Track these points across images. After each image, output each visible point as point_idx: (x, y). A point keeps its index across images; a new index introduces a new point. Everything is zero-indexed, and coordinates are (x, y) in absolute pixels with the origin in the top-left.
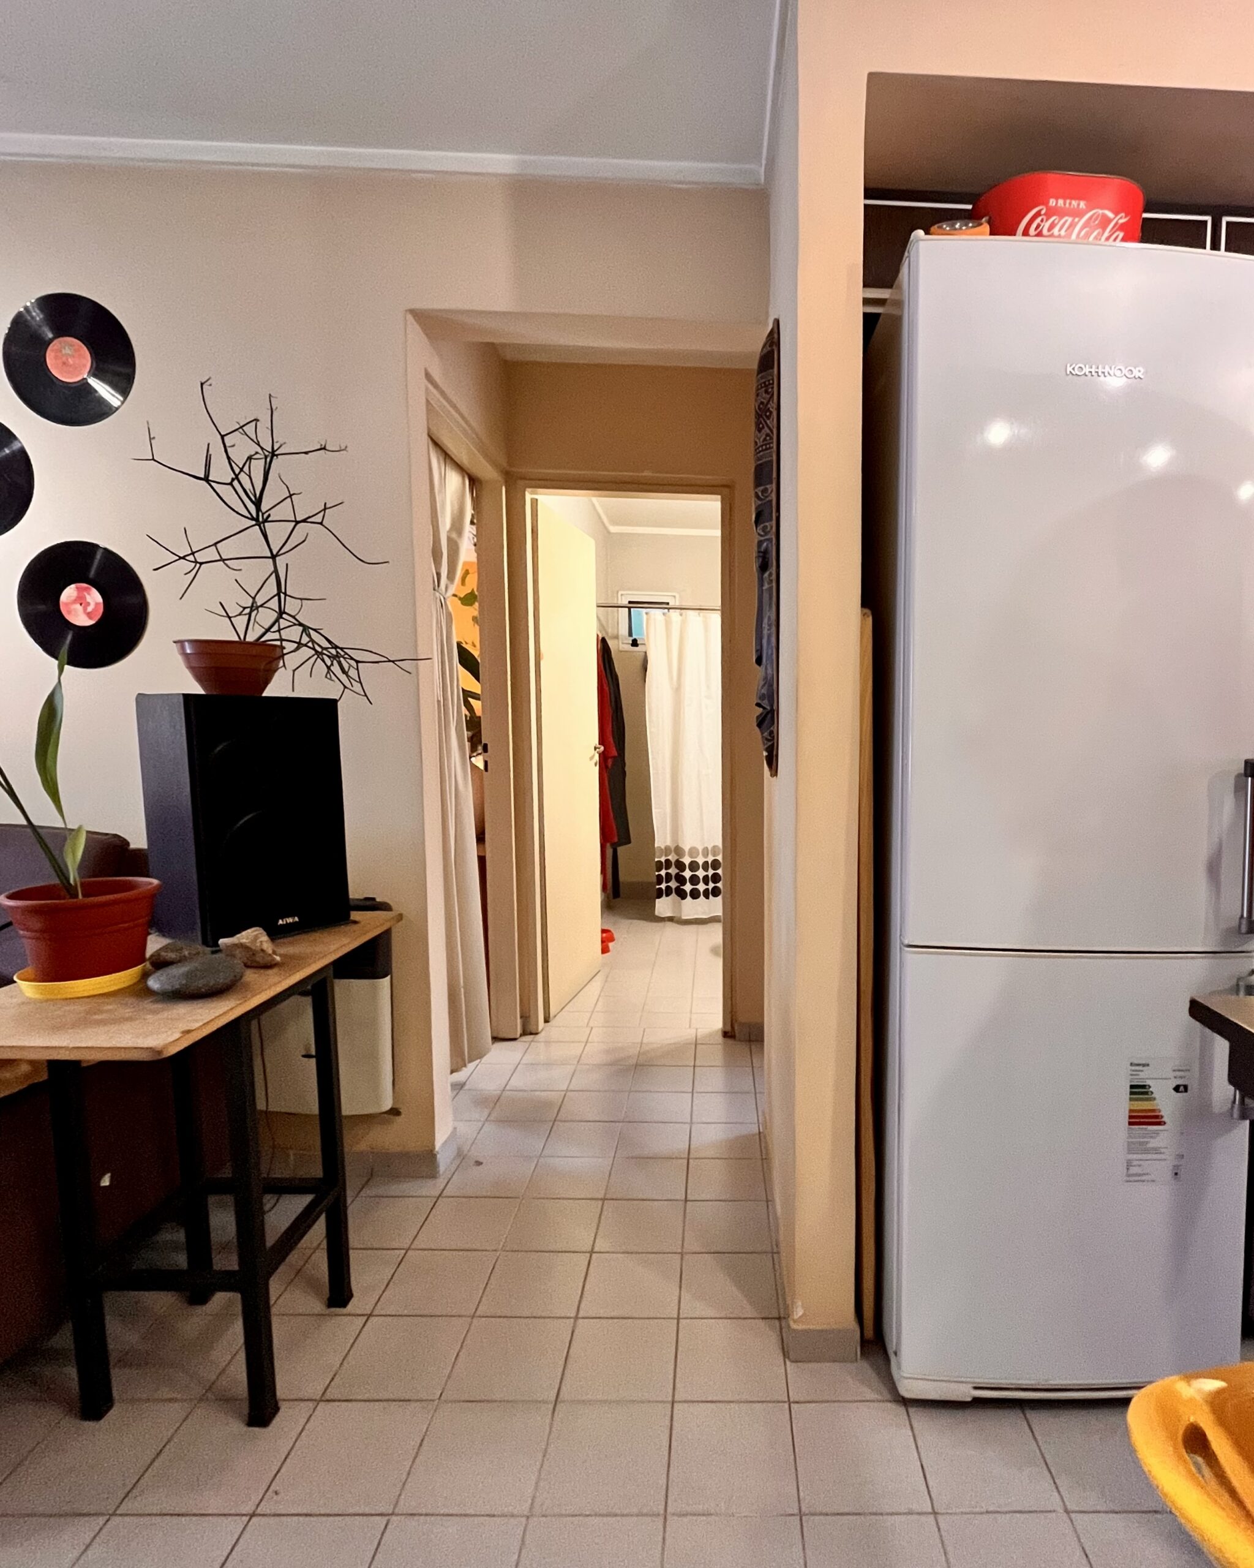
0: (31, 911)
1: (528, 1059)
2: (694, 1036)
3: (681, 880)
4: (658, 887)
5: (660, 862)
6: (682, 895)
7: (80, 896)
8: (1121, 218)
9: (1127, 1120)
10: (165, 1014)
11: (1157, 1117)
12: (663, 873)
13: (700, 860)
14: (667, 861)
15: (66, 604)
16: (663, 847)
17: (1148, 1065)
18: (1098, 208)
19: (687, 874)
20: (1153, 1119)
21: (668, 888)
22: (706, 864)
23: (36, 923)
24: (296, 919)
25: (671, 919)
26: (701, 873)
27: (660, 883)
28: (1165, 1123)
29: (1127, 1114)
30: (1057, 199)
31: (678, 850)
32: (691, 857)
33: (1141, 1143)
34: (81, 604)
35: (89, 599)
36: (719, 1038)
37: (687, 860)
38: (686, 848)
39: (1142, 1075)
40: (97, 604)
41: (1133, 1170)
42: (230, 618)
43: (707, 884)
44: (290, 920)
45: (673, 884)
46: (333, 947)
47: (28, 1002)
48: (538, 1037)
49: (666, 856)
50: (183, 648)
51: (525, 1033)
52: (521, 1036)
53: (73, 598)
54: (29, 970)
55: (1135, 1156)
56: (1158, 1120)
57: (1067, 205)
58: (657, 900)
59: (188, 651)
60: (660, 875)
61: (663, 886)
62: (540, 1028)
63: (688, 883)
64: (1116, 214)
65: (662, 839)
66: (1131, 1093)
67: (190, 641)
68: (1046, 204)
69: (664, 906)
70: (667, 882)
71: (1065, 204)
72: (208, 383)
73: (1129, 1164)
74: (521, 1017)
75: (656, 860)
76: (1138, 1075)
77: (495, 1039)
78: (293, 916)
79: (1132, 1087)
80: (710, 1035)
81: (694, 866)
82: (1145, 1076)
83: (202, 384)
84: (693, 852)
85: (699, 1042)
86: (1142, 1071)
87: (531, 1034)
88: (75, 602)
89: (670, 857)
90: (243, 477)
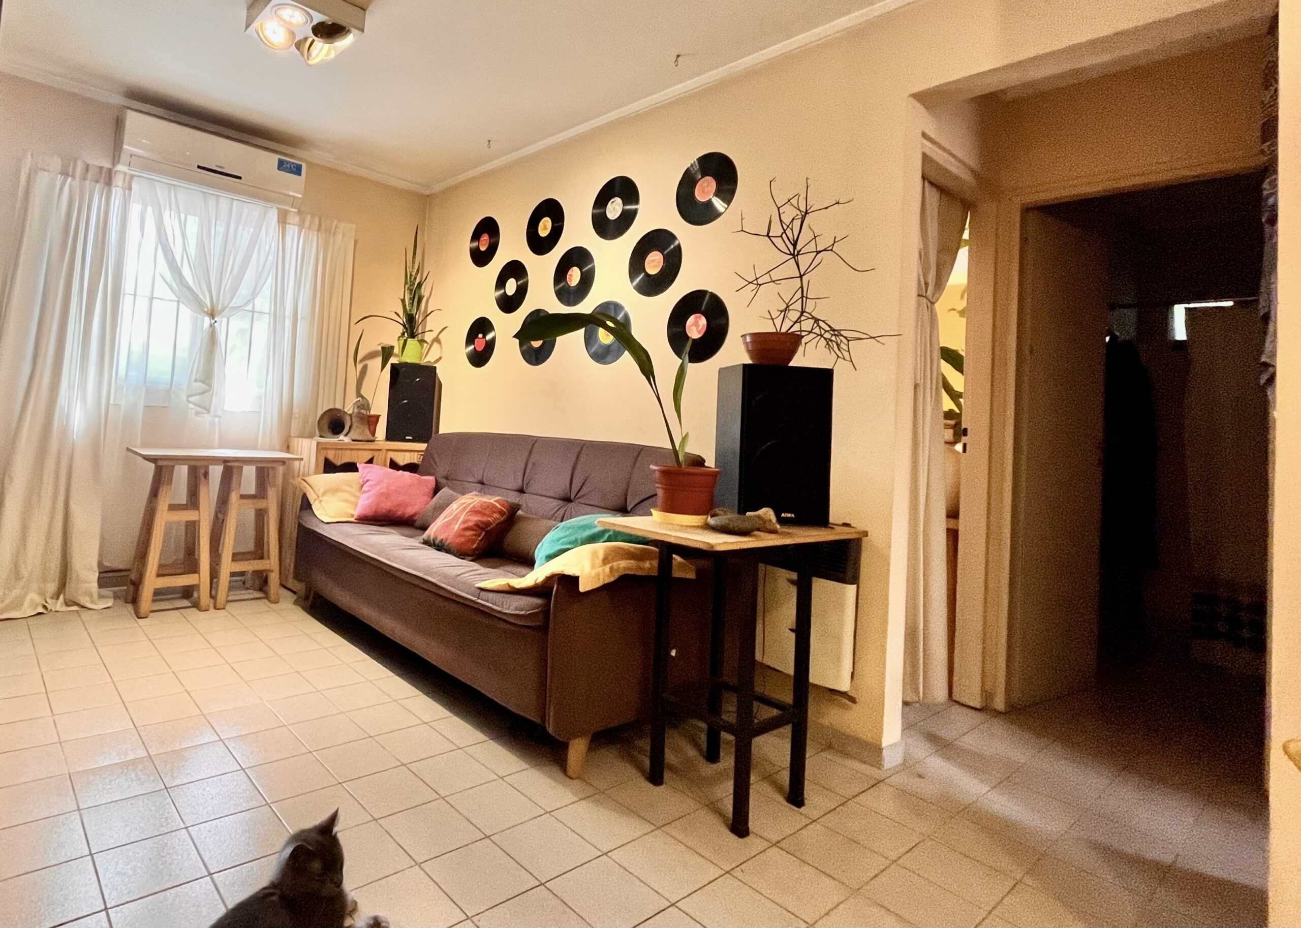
1: (985, 727)
10: (716, 535)
15: (689, 326)
24: (793, 516)
34: (696, 326)
35: (700, 323)
40: (704, 325)
42: (773, 319)
44: (789, 515)
48: (1001, 714)
50: (746, 339)
51: (987, 707)
52: (983, 708)
53: (692, 323)
54: (660, 506)
59: (748, 340)
67: (750, 334)
72: (774, 181)
74: (982, 690)
78: (791, 513)
83: (771, 182)
87: (994, 710)
90: (789, 232)
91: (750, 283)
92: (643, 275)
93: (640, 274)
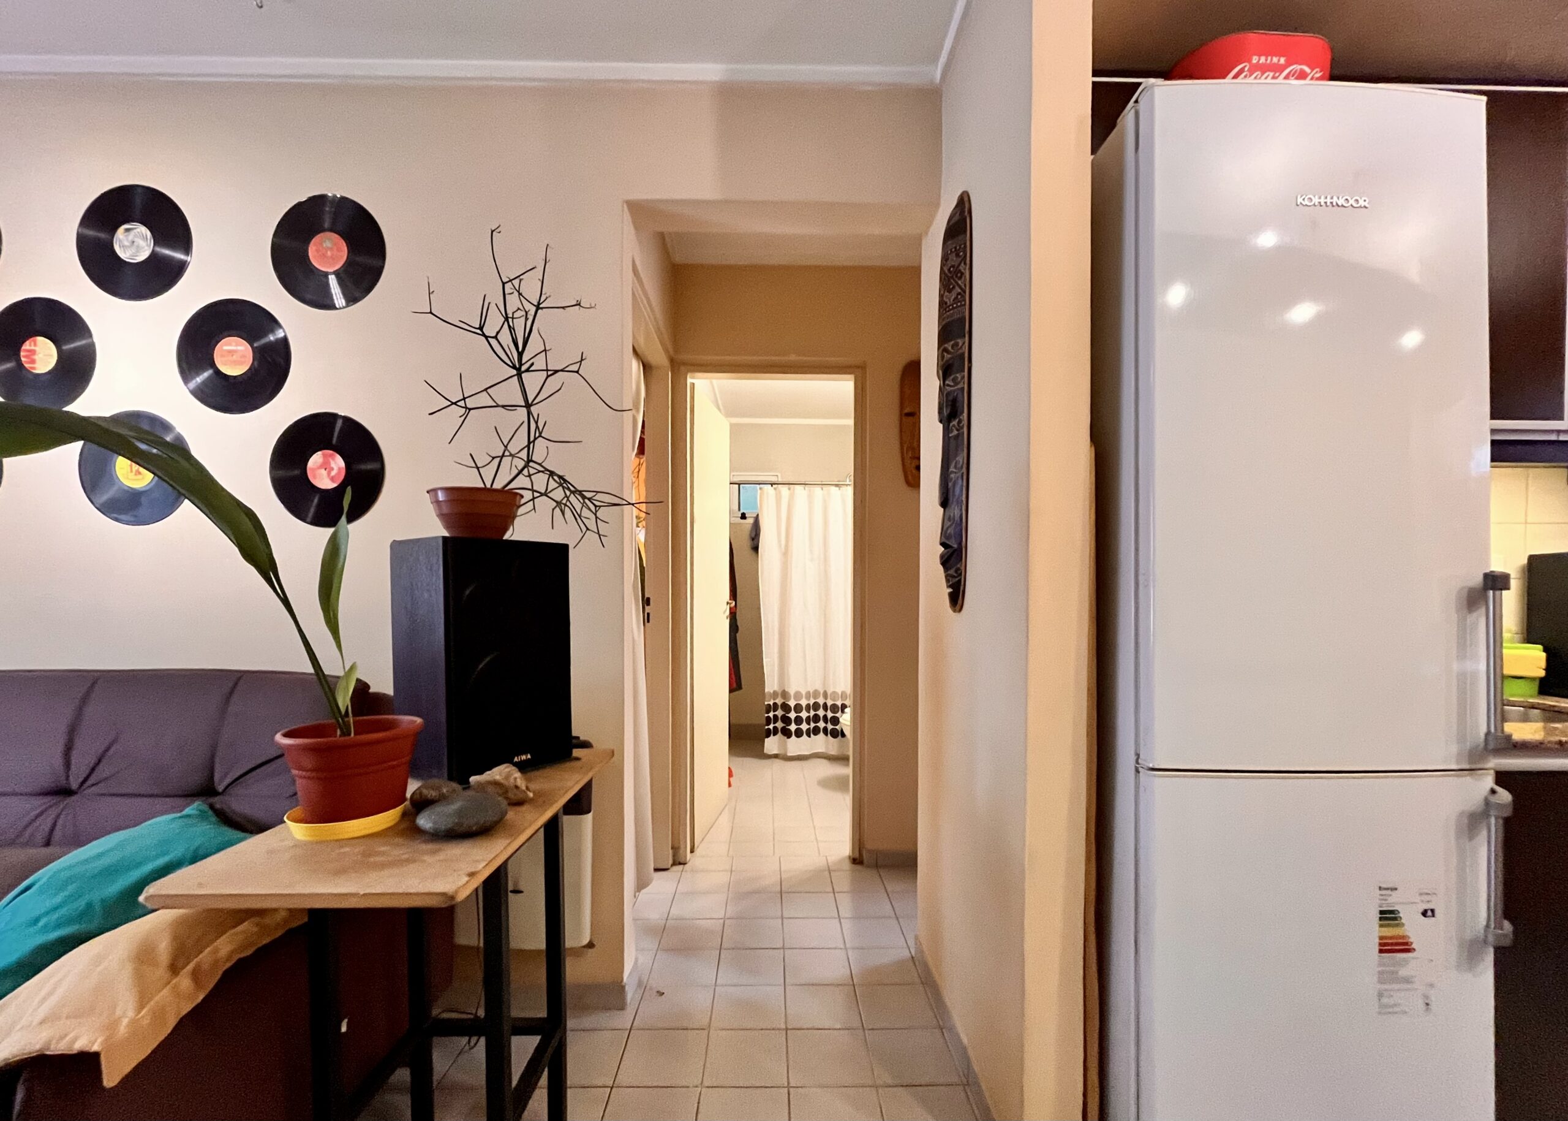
0: (304, 749)
1: (682, 888)
2: (826, 863)
3: (786, 720)
4: (767, 727)
5: (769, 705)
6: (787, 733)
7: (352, 735)
8: (1316, 72)
9: (1377, 948)
10: (441, 856)
11: (1406, 944)
12: (771, 715)
13: (804, 703)
14: (775, 704)
15: (313, 470)
16: (772, 692)
17: (1396, 889)
18: (1296, 63)
19: (792, 715)
20: (1403, 946)
21: (775, 729)
22: (808, 706)
23: (308, 761)
24: (529, 756)
25: (776, 756)
26: (804, 715)
27: (768, 723)
28: (1414, 950)
29: (1377, 941)
30: (1260, 56)
31: (785, 694)
32: (796, 701)
33: (1393, 972)
34: (325, 469)
35: (333, 465)
36: (847, 865)
37: (792, 703)
38: (792, 692)
39: (1391, 900)
40: (340, 469)
41: (1385, 1000)
42: (478, 468)
43: (809, 724)
44: (524, 757)
45: (780, 725)
46: (570, 784)
47: (298, 845)
48: (686, 866)
49: (774, 700)
50: (436, 495)
51: (674, 864)
52: (672, 865)
53: (319, 464)
54: (298, 811)
55: (1386, 987)
56: (1406, 947)
57: (1268, 61)
58: (766, 740)
59: (441, 499)
60: (769, 717)
61: (771, 727)
62: (688, 859)
63: (793, 724)
64: (1312, 70)
65: (771, 685)
66: (1381, 919)
67: (442, 489)
68: (1250, 61)
69: (772, 744)
70: (774, 723)
71: (1266, 60)
72: (498, 230)
73: (1380, 995)
74: (672, 848)
75: (766, 703)
76: (1386, 900)
77: (656, 870)
78: (525, 753)
79: (1381, 912)
80: (841, 861)
81: (798, 709)
82: (1393, 901)
83: (492, 232)
84: (798, 695)
85: (831, 868)
86: (1390, 895)
87: (680, 864)
88: (321, 467)
89: (777, 701)
91: (453, 403)
92: (206, 374)
93: (204, 370)
